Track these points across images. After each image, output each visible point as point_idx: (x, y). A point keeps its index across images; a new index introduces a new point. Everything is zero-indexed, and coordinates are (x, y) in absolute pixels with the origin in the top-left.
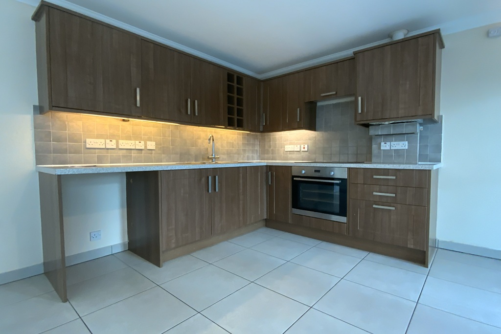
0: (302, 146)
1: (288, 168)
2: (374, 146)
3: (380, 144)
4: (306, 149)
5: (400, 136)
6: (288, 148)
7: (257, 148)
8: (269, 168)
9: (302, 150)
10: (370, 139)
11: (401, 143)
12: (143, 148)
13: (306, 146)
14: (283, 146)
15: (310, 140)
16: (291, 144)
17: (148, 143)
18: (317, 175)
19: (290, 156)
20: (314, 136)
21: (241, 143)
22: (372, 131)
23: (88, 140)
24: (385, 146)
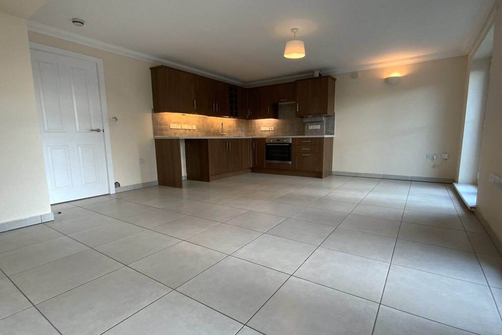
0: (271, 128)
1: (264, 139)
2: (306, 128)
3: (308, 126)
4: (273, 129)
5: (317, 123)
6: (263, 129)
7: (244, 129)
8: (254, 140)
9: (271, 130)
10: (304, 124)
11: (317, 126)
12: (191, 128)
13: (273, 128)
14: (259, 128)
15: (275, 124)
16: (264, 126)
17: (193, 126)
18: (278, 142)
19: (264, 133)
20: (277, 122)
21: (235, 126)
22: (305, 120)
23: (171, 125)
24: (311, 127)
